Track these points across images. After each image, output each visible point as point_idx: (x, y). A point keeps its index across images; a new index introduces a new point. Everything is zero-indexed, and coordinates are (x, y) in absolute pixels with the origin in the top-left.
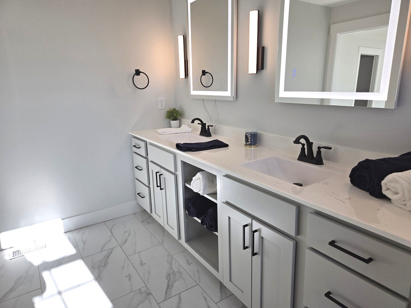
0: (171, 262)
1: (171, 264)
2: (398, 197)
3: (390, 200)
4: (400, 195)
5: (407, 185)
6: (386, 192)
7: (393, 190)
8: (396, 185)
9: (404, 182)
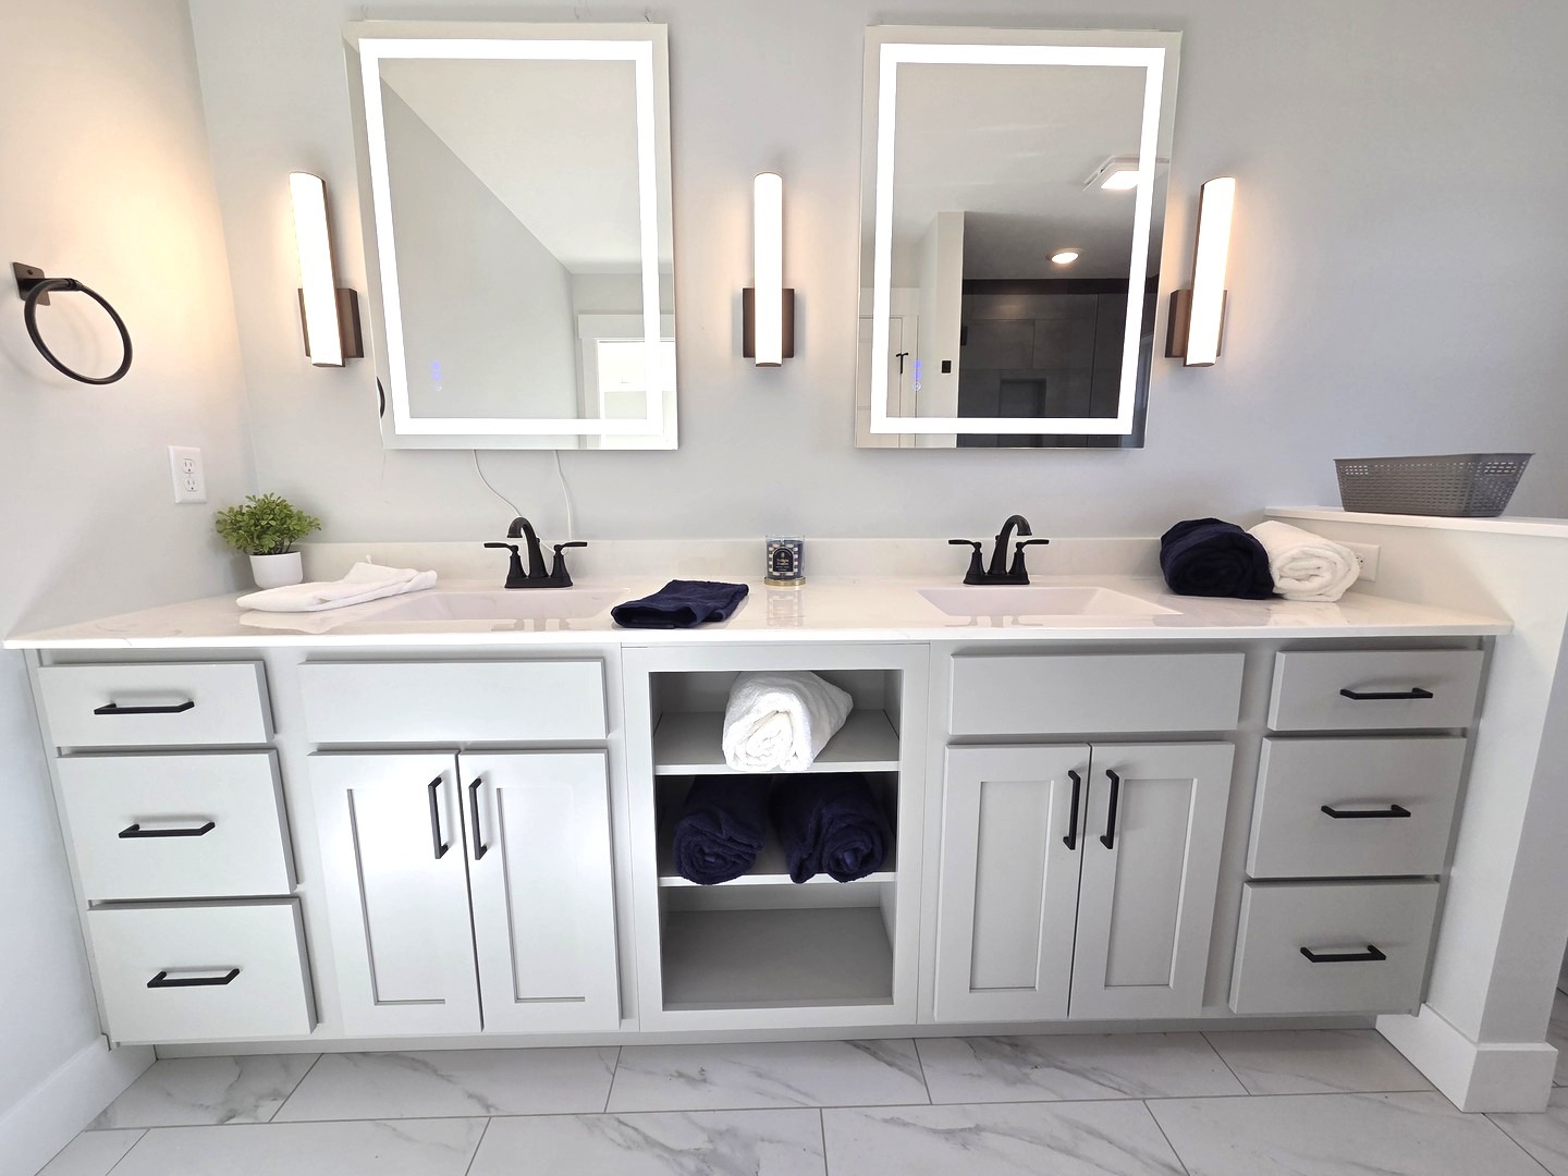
0: (638, 1138)
1: (650, 1143)
2: (1315, 583)
3: (1279, 597)
4: (1326, 576)
5: (1336, 558)
6: (1280, 584)
7: (1297, 574)
8: (1315, 562)
9: (1330, 554)
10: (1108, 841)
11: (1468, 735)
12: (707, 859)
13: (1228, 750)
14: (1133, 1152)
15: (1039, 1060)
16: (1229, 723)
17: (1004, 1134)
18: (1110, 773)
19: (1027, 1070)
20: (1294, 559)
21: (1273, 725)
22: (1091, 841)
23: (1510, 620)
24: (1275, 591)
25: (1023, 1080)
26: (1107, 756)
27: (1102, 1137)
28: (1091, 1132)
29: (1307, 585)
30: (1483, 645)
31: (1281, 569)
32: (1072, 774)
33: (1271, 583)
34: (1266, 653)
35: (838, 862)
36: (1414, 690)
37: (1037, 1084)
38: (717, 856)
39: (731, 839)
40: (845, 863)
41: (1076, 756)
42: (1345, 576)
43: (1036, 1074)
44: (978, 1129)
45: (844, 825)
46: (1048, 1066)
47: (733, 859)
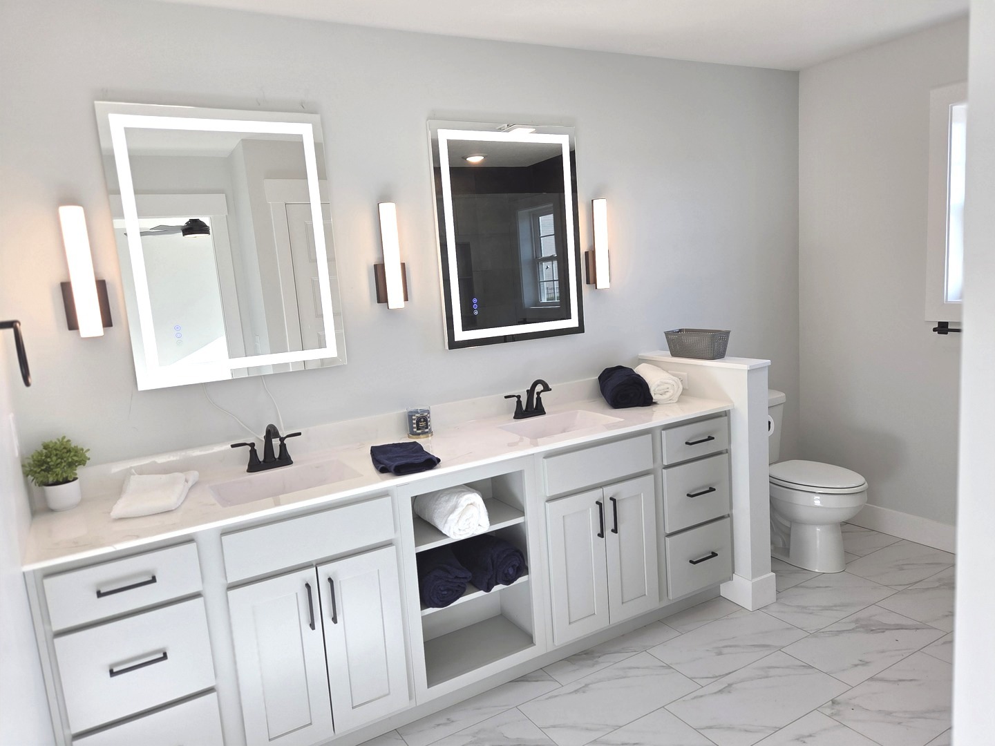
2: (668, 395)
3: (655, 403)
4: (671, 392)
5: (673, 383)
6: (655, 397)
7: (660, 392)
8: (666, 386)
9: (671, 381)
10: (615, 531)
11: (727, 451)
12: (443, 593)
13: (651, 477)
14: (647, 668)
15: (599, 654)
16: (649, 466)
17: (597, 682)
18: (611, 499)
19: (597, 659)
20: (658, 386)
21: (665, 463)
22: (608, 532)
23: (731, 402)
24: (654, 401)
25: (597, 663)
26: (609, 491)
27: (634, 668)
28: (630, 668)
29: (665, 397)
30: (726, 414)
31: (654, 390)
32: (597, 503)
33: (651, 398)
34: (658, 432)
35: (506, 575)
36: (709, 437)
37: (602, 662)
38: (448, 590)
39: (456, 577)
40: (509, 574)
41: (596, 495)
42: (678, 391)
43: (600, 660)
44: (586, 685)
45: (505, 556)
46: (604, 655)
47: (456, 589)
